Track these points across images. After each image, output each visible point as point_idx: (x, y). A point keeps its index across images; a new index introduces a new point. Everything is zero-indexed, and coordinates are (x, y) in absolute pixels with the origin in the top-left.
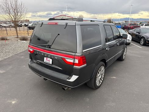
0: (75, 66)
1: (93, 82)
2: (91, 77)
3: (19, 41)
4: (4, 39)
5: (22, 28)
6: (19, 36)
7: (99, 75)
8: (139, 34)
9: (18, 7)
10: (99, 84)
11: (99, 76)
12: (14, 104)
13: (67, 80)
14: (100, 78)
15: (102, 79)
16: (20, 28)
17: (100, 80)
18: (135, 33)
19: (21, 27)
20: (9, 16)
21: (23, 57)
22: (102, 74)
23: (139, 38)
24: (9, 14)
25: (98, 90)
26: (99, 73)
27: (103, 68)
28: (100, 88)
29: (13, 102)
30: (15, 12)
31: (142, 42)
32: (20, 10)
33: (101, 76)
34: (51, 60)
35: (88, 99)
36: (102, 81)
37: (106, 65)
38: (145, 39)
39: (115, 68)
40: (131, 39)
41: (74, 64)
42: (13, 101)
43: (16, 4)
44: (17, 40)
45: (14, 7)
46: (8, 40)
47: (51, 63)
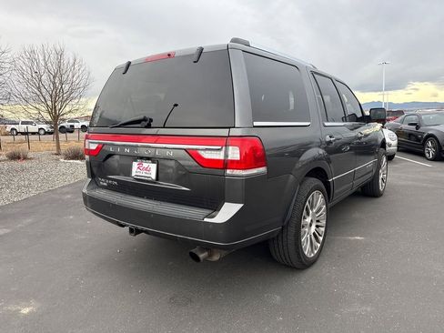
0: (228, 172)
1: (291, 238)
2: (284, 221)
3: (62, 160)
4: (19, 158)
5: (75, 134)
6: (62, 152)
7: (308, 220)
8: (418, 127)
9: (64, 67)
10: (312, 251)
11: (311, 225)
12: (25, 316)
13: (206, 220)
14: (314, 233)
15: (321, 238)
16: (68, 134)
17: (313, 237)
18: (405, 126)
19: (72, 132)
20: (38, 93)
21: (69, 196)
22: (318, 221)
23: (418, 140)
24: (39, 88)
25: (310, 272)
26: (308, 214)
27: (319, 200)
28: (315, 267)
29: (25, 311)
30: (54, 83)
31: (430, 152)
32: (70, 76)
33: (317, 226)
34: (153, 167)
35: (278, 297)
36: (319, 245)
37: (328, 191)
38: (438, 142)
39: (357, 215)
40: (394, 143)
41: (226, 164)
42: (26, 306)
43: (60, 62)
44: (58, 160)
45: (53, 68)
46: (31, 159)
47: (153, 176)
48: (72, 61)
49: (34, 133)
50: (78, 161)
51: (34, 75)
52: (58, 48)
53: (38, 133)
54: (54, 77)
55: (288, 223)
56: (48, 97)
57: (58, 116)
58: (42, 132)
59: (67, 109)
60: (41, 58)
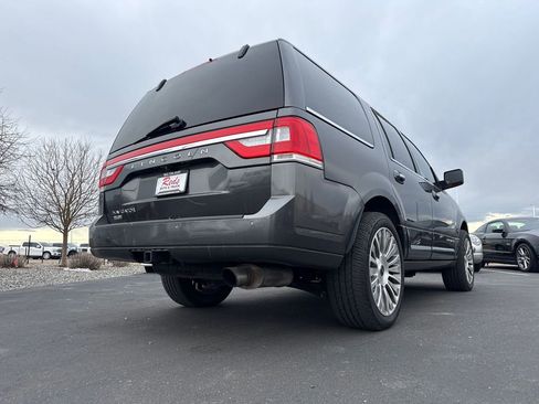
0: (275, 158)
2: (346, 247)
3: (67, 269)
8: (504, 234)
9: (86, 165)
10: (386, 309)
11: (382, 272)
13: (245, 217)
14: (387, 287)
17: (386, 291)
18: (490, 235)
22: (391, 272)
23: (507, 249)
26: (377, 254)
27: (391, 243)
30: (72, 181)
33: (391, 279)
34: (183, 177)
36: (395, 306)
40: (479, 248)
41: (273, 148)
43: (82, 159)
44: (62, 269)
45: (74, 165)
46: (27, 268)
47: (182, 187)
48: (96, 158)
49: (35, 258)
50: (87, 270)
51: (50, 170)
52: (83, 144)
53: (41, 258)
54: (73, 176)
55: (352, 251)
56: (62, 198)
57: (70, 220)
58: (47, 256)
59: (83, 211)
60: (62, 152)
